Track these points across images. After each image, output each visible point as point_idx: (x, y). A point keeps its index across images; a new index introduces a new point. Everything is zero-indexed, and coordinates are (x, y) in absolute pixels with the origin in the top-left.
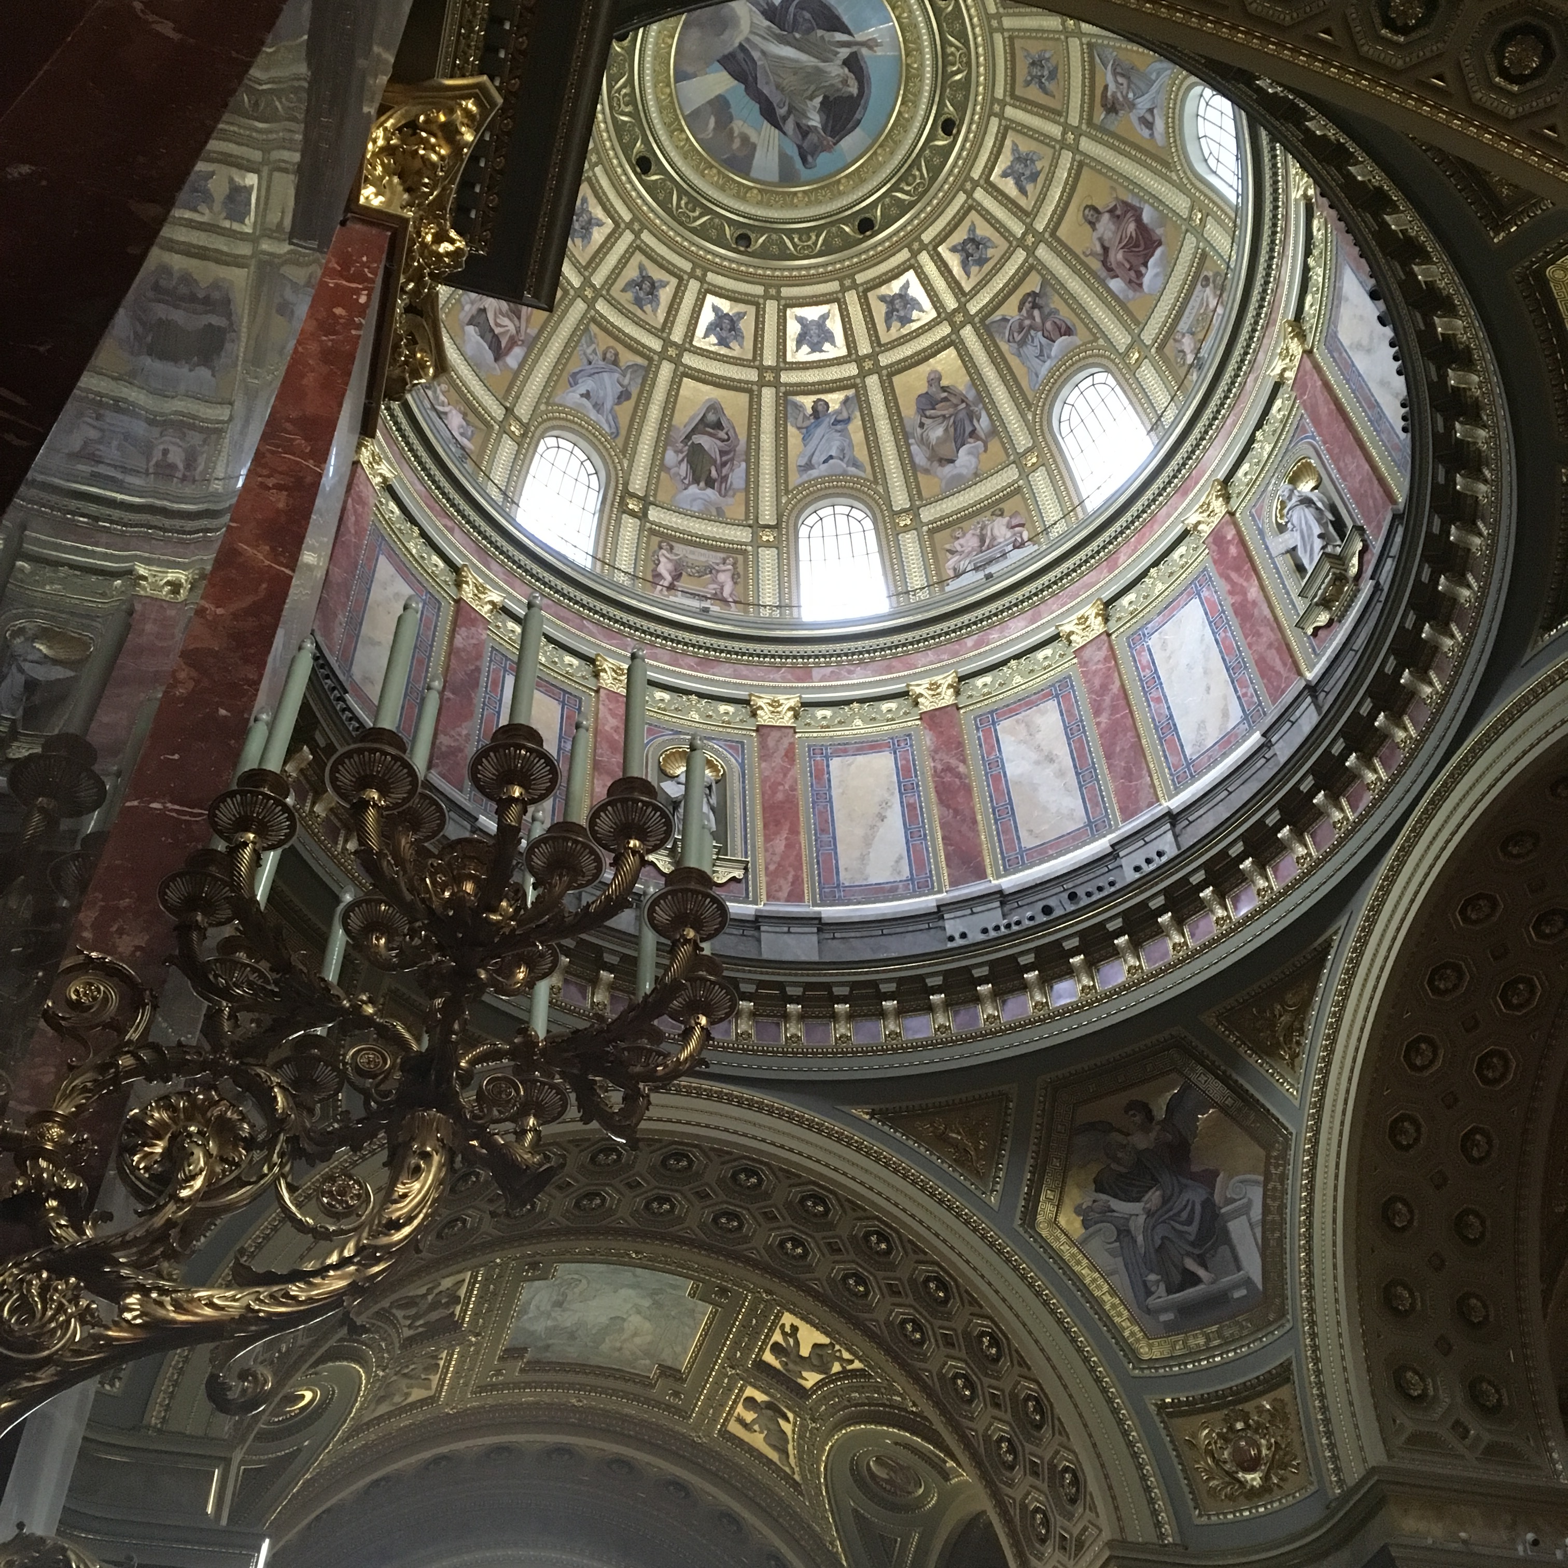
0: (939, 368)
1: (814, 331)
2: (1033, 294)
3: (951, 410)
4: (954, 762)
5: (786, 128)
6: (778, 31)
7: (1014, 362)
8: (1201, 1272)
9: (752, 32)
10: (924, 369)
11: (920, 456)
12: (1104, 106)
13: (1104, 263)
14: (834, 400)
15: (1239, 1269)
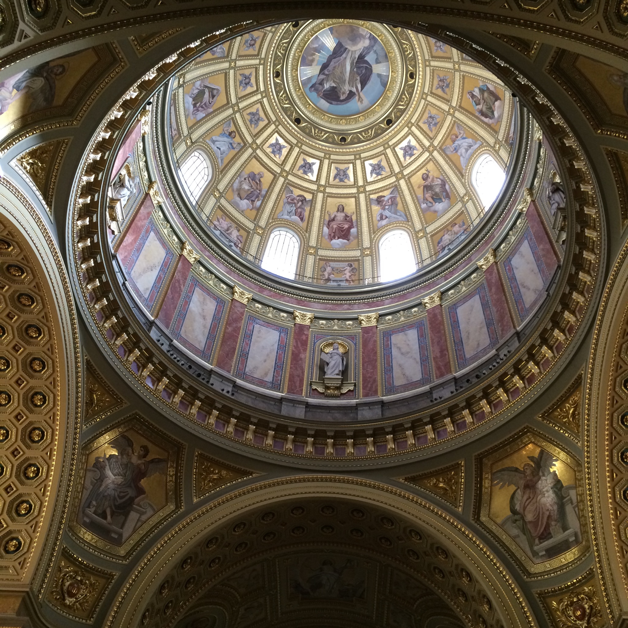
0: (265, 175)
1: (256, 117)
2: (305, 199)
3: (255, 188)
4: (181, 282)
5: (320, 75)
6: (355, 62)
7: (281, 203)
8: (109, 517)
9: (352, 51)
10: (263, 169)
11: (236, 185)
12: (378, 197)
13: (329, 221)
14: (237, 139)
15: (122, 528)
